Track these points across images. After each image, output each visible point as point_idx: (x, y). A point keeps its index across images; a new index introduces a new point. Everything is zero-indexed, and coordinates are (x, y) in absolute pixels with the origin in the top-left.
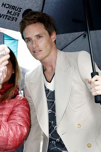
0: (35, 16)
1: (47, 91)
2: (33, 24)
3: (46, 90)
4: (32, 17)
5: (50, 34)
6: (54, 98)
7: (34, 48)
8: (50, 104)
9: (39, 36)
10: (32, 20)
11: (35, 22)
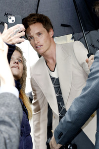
0: (34, 17)
1: (53, 79)
2: (33, 24)
3: (51, 79)
4: (32, 19)
5: (48, 31)
6: (59, 84)
7: (36, 44)
8: (57, 89)
9: (39, 34)
10: (32, 21)
11: (35, 23)
